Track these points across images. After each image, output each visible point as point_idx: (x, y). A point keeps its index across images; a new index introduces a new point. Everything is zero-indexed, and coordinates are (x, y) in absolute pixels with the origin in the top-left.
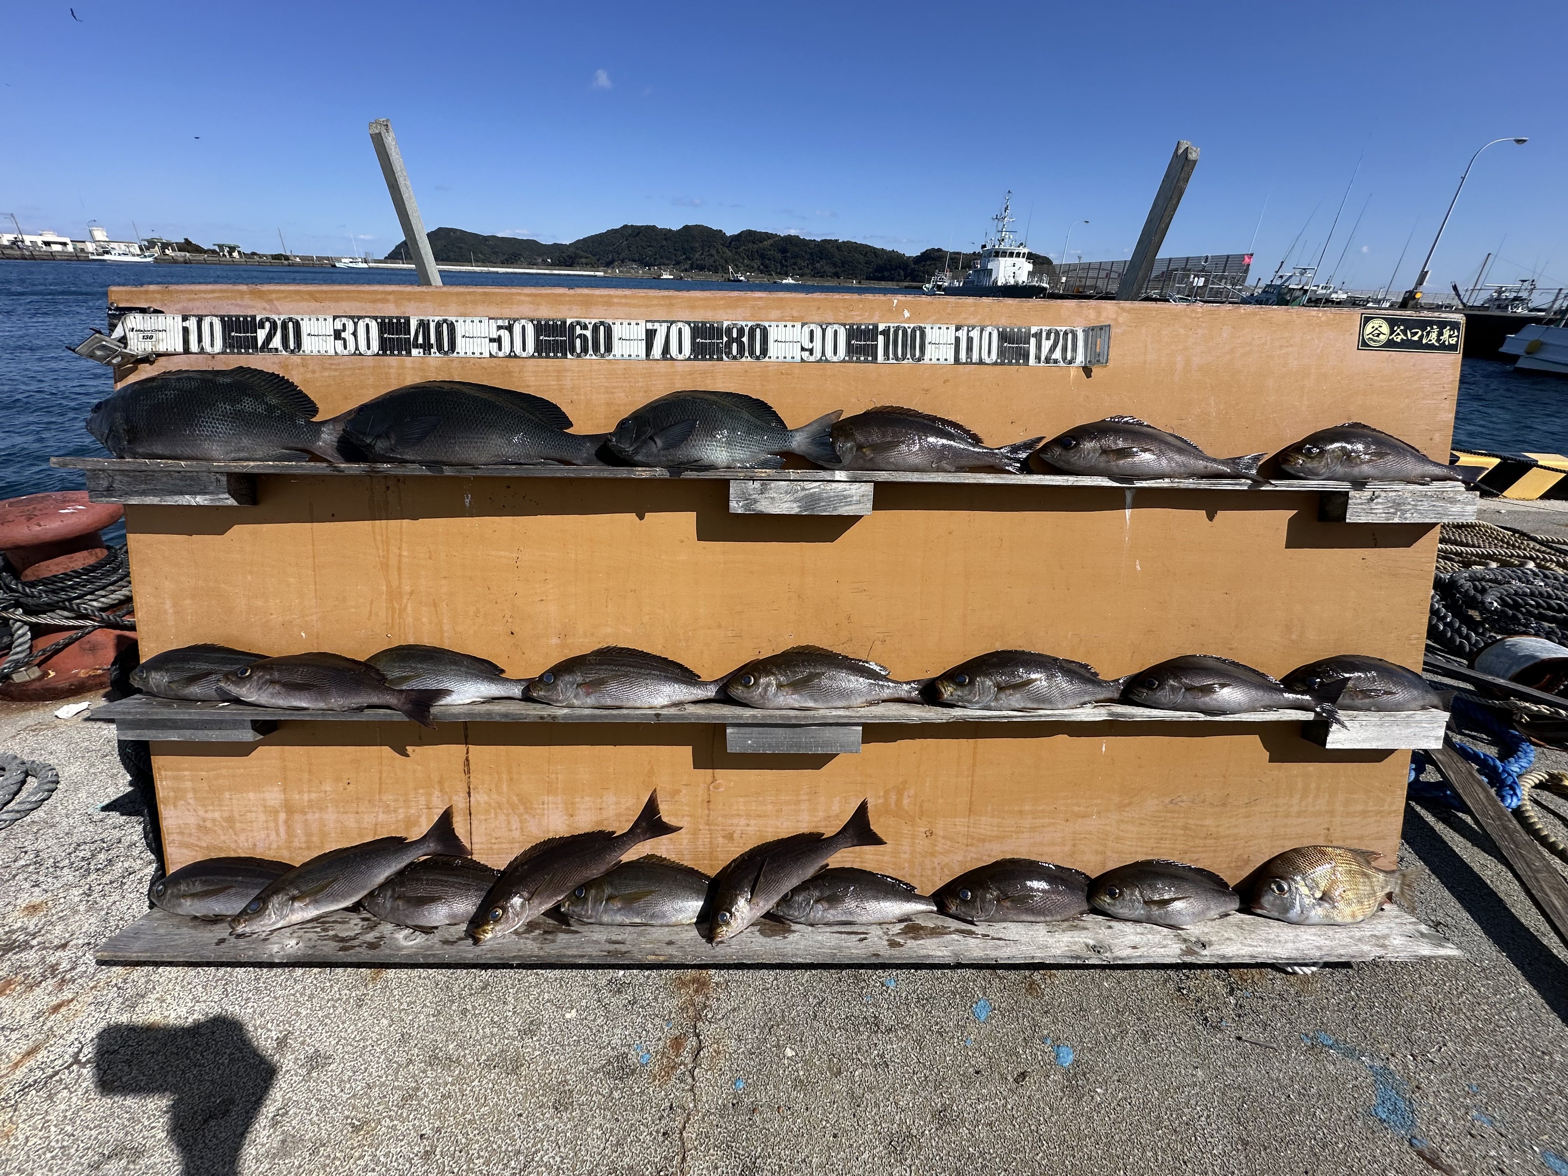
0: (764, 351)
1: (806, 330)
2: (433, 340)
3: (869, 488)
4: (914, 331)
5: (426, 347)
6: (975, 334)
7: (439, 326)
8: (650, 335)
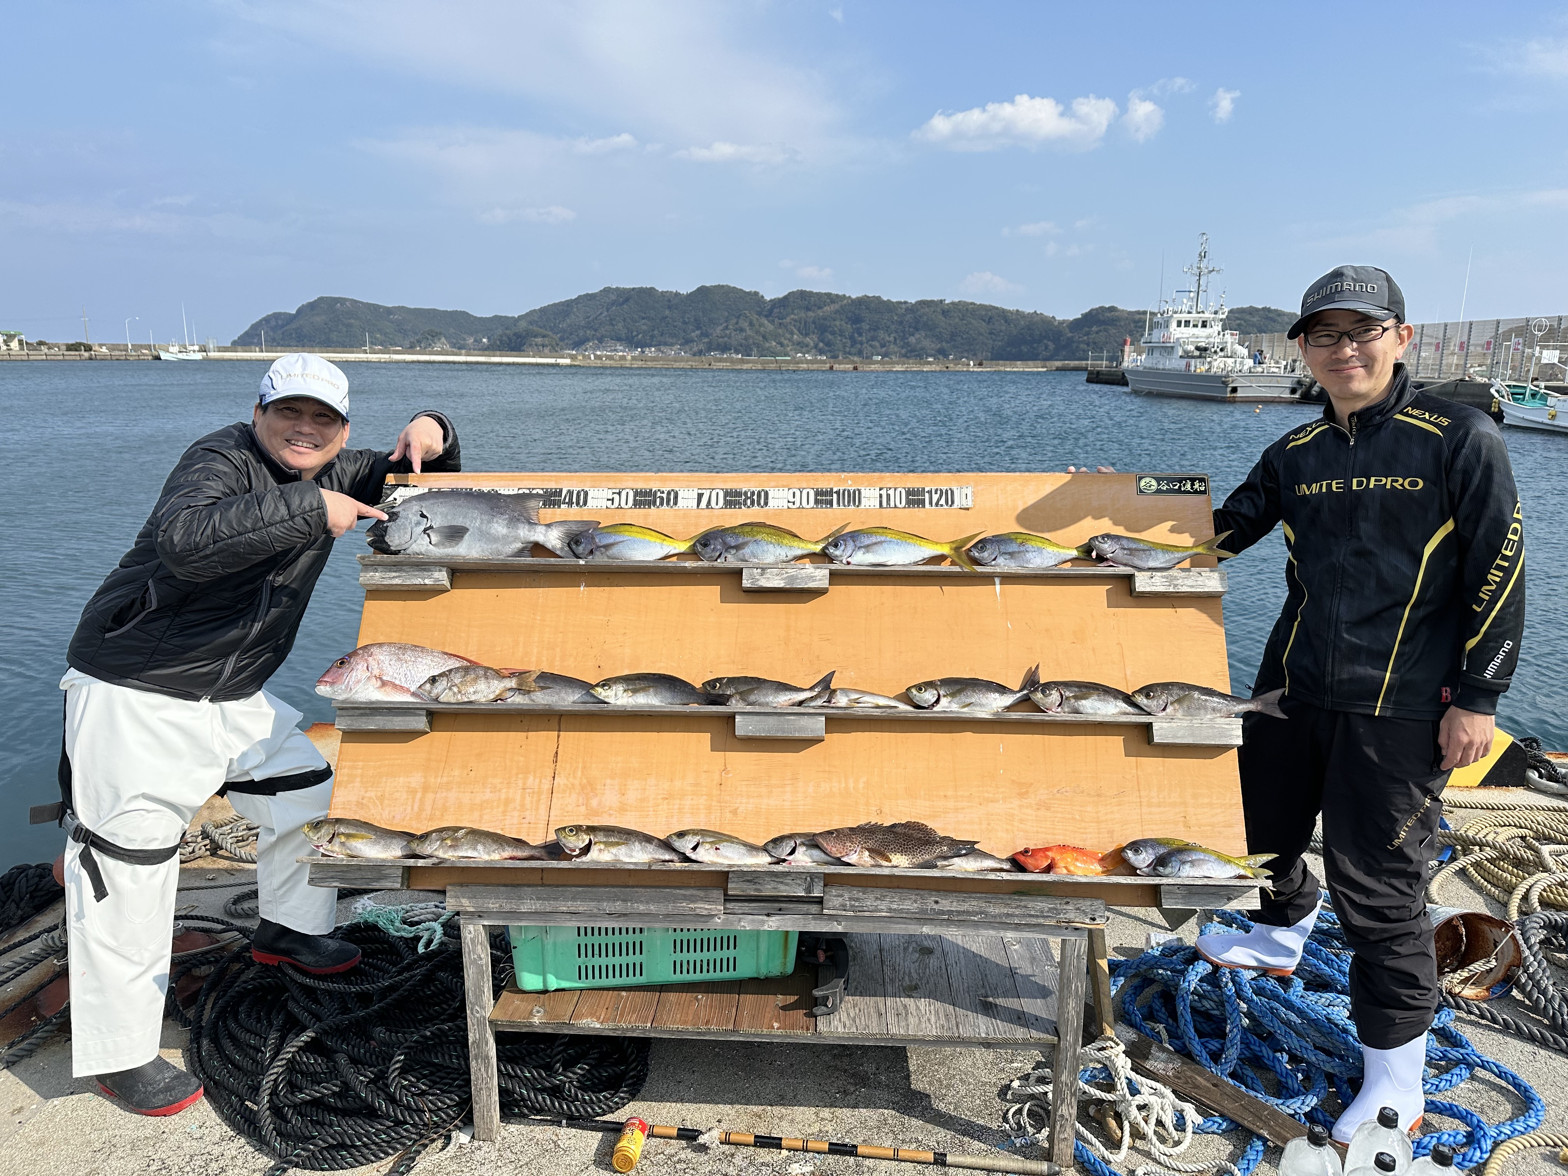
0: (766, 504)
1: (791, 491)
2: (574, 500)
3: (827, 572)
4: (854, 492)
5: (570, 503)
6: (891, 492)
7: (579, 492)
8: (700, 496)
